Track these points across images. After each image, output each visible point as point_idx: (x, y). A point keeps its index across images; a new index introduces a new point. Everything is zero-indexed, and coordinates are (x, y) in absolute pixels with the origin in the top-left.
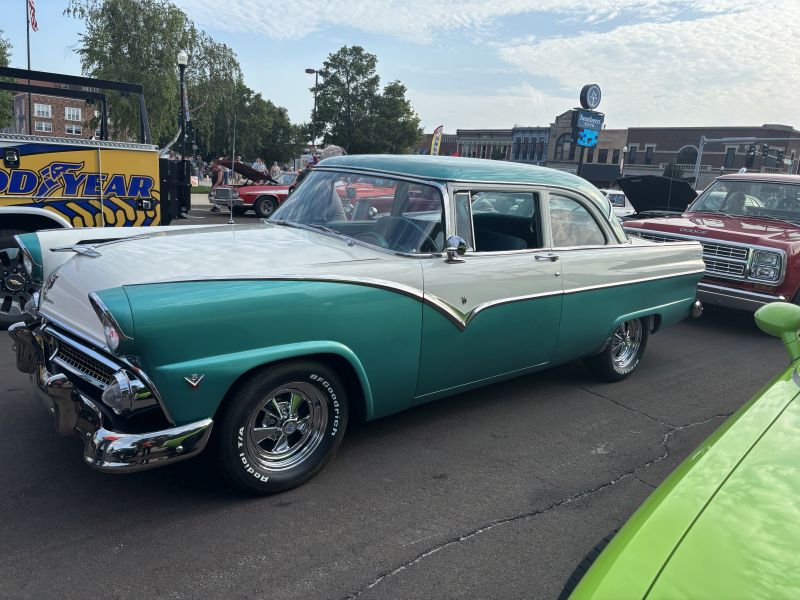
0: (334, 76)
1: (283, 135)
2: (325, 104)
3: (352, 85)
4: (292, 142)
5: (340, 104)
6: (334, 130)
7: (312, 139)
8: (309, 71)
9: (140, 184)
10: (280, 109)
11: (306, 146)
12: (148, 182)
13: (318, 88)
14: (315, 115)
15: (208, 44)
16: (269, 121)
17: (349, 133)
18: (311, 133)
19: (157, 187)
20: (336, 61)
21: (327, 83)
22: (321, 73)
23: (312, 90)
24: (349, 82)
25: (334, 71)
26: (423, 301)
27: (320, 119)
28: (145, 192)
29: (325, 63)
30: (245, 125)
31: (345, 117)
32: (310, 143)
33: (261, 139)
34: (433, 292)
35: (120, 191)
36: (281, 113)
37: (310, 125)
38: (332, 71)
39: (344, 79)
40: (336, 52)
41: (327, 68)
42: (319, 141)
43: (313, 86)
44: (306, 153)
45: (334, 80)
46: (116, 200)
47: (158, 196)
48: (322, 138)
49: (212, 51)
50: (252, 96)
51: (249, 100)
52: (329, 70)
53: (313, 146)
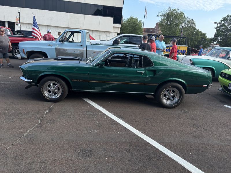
0: (224, 24)
1: (204, 41)
2: (219, 32)
3: (229, 26)
4: (206, 43)
5: (224, 32)
6: (221, 40)
7: (213, 42)
8: (215, 23)
9: (184, 51)
10: (204, 33)
11: (211, 44)
12: (185, 51)
13: (218, 27)
14: (215, 36)
15: (188, 20)
16: (200, 37)
17: (226, 40)
18: (213, 41)
19: (186, 52)
20: (225, 19)
21: (221, 26)
22: (219, 23)
23: (215, 28)
24: (228, 25)
25: (224, 22)
26: (225, 64)
27: (217, 36)
28: (185, 52)
29: (221, 20)
30: (193, 38)
31: (225, 36)
32: (212, 43)
33: (197, 42)
34: (226, 63)
35: (181, 52)
36: (204, 34)
37: (213, 38)
38: (223, 22)
39: (226, 24)
40: (225, 17)
41: (222, 21)
42: (215, 43)
43: (216, 27)
44: (210, 46)
45: (223, 25)
46: (181, 53)
47: (186, 53)
48: (217, 42)
49: (189, 21)
50: (196, 30)
51: (195, 31)
52: (222, 22)
53: (213, 44)
